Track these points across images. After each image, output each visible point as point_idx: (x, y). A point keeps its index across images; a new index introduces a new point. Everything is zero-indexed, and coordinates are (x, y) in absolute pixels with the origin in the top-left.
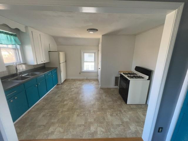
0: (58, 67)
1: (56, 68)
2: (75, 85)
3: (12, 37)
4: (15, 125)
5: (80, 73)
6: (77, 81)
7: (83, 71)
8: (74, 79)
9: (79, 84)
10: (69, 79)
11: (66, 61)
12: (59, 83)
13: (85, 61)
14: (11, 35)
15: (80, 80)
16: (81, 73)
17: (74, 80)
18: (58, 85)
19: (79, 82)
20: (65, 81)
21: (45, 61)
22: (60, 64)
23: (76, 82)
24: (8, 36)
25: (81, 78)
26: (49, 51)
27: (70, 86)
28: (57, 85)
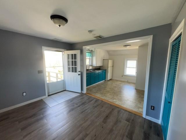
0: (107, 69)
1: (106, 70)
2: (116, 83)
7: (125, 74)
10: (114, 79)
11: (113, 66)
12: (106, 80)
13: (127, 67)
14: (90, 53)
16: (123, 76)
18: (105, 81)
20: (110, 80)
21: (100, 65)
22: (108, 67)
23: (118, 82)
25: (123, 80)
26: (103, 60)
27: (112, 83)
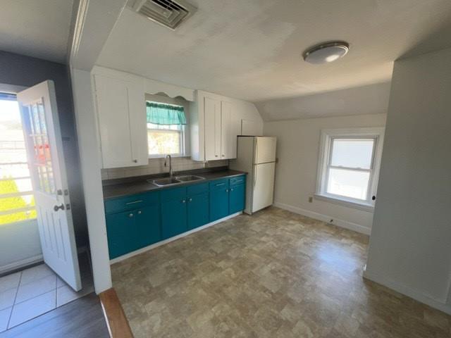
0: (250, 172)
1: (245, 175)
2: (282, 227)
3: (176, 113)
4: (112, 266)
5: (311, 200)
6: (294, 220)
7: (322, 194)
8: (291, 213)
9: (293, 231)
10: (279, 209)
11: (277, 161)
12: (248, 210)
14: (175, 109)
15: (305, 220)
16: (313, 200)
17: (290, 215)
18: (244, 214)
19: (298, 226)
20: (266, 209)
21: (223, 156)
22: (254, 164)
23: (291, 222)
24: (171, 111)
26: (238, 136)
27: (267, 226)
28: (240, 215)
